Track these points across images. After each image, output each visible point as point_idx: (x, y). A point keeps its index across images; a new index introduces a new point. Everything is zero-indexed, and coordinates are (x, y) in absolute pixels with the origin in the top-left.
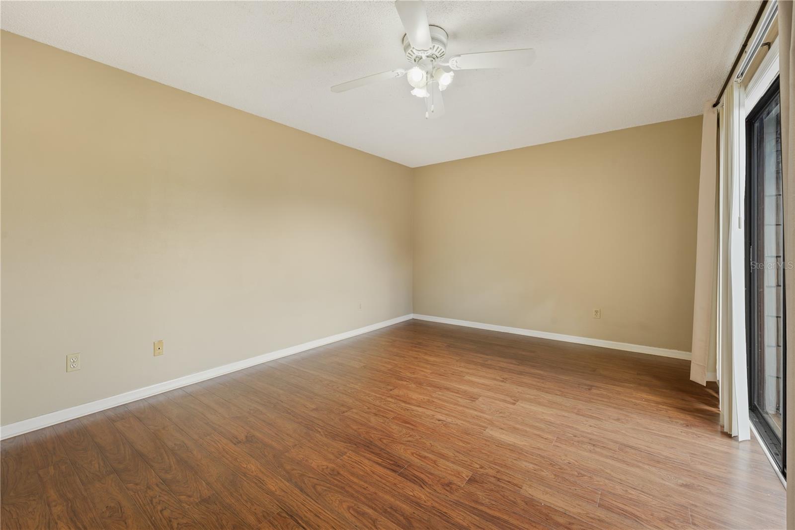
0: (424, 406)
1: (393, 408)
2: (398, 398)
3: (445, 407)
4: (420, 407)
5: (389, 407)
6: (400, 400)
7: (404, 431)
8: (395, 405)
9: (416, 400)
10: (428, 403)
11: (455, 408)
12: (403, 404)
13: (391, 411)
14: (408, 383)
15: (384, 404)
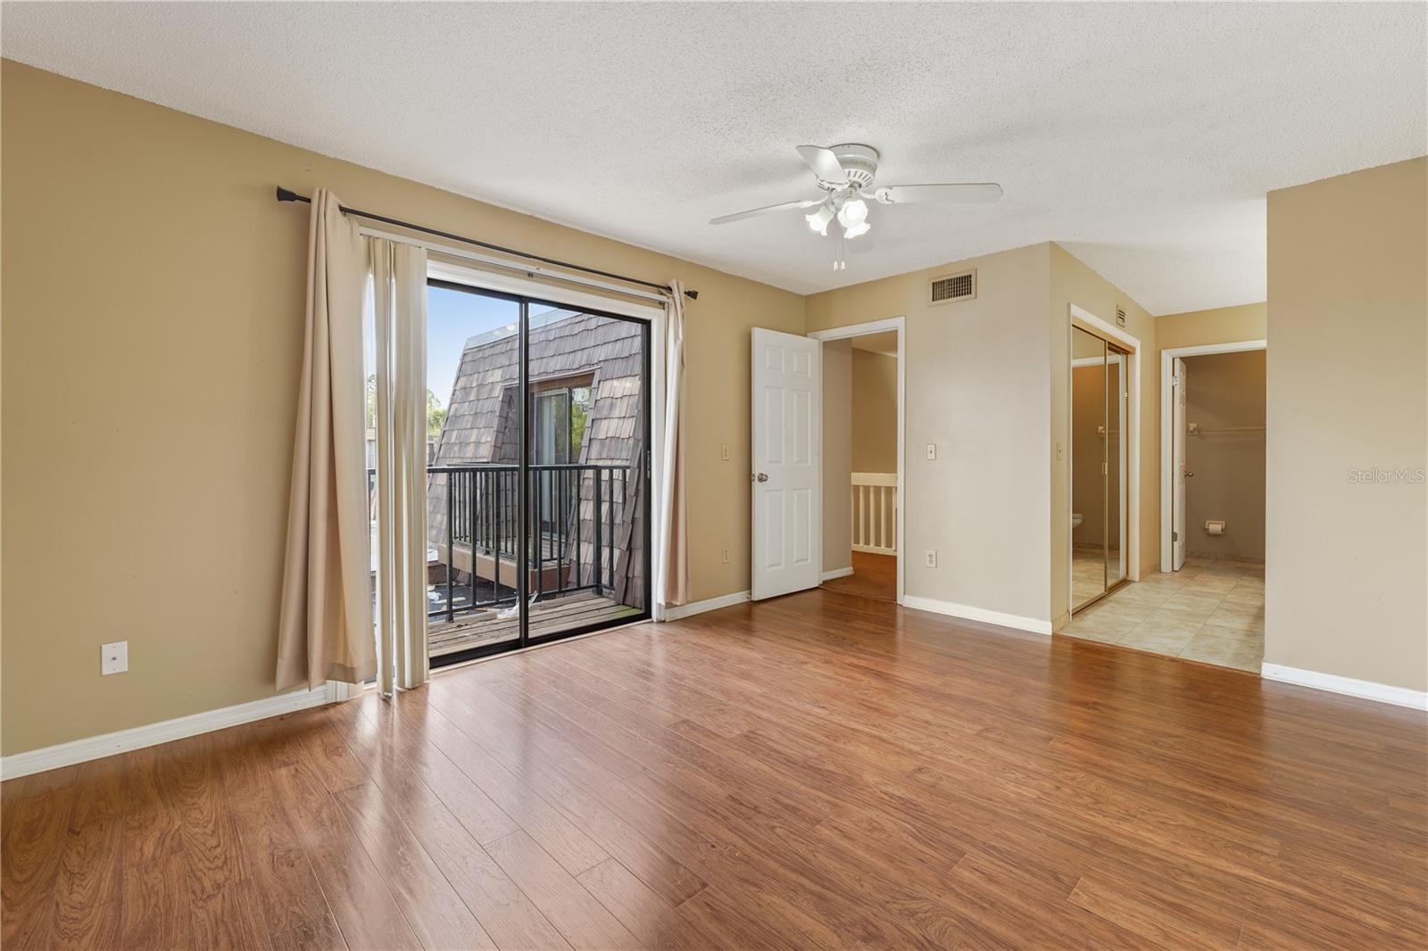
0: (846, 730)
1: (902, 730)
2: (898, 749)
3: (809, 725)
4: (853, 729)
5: (910, 733)
6: (892, 744)
7: (875, 700)
8: (898, 735)
9: (861, 742)
10: (838, 734)
11: (790, 722)
12: (884, 735)
13: (903, 726)
14: (884, 788)
15: (922, 739)
